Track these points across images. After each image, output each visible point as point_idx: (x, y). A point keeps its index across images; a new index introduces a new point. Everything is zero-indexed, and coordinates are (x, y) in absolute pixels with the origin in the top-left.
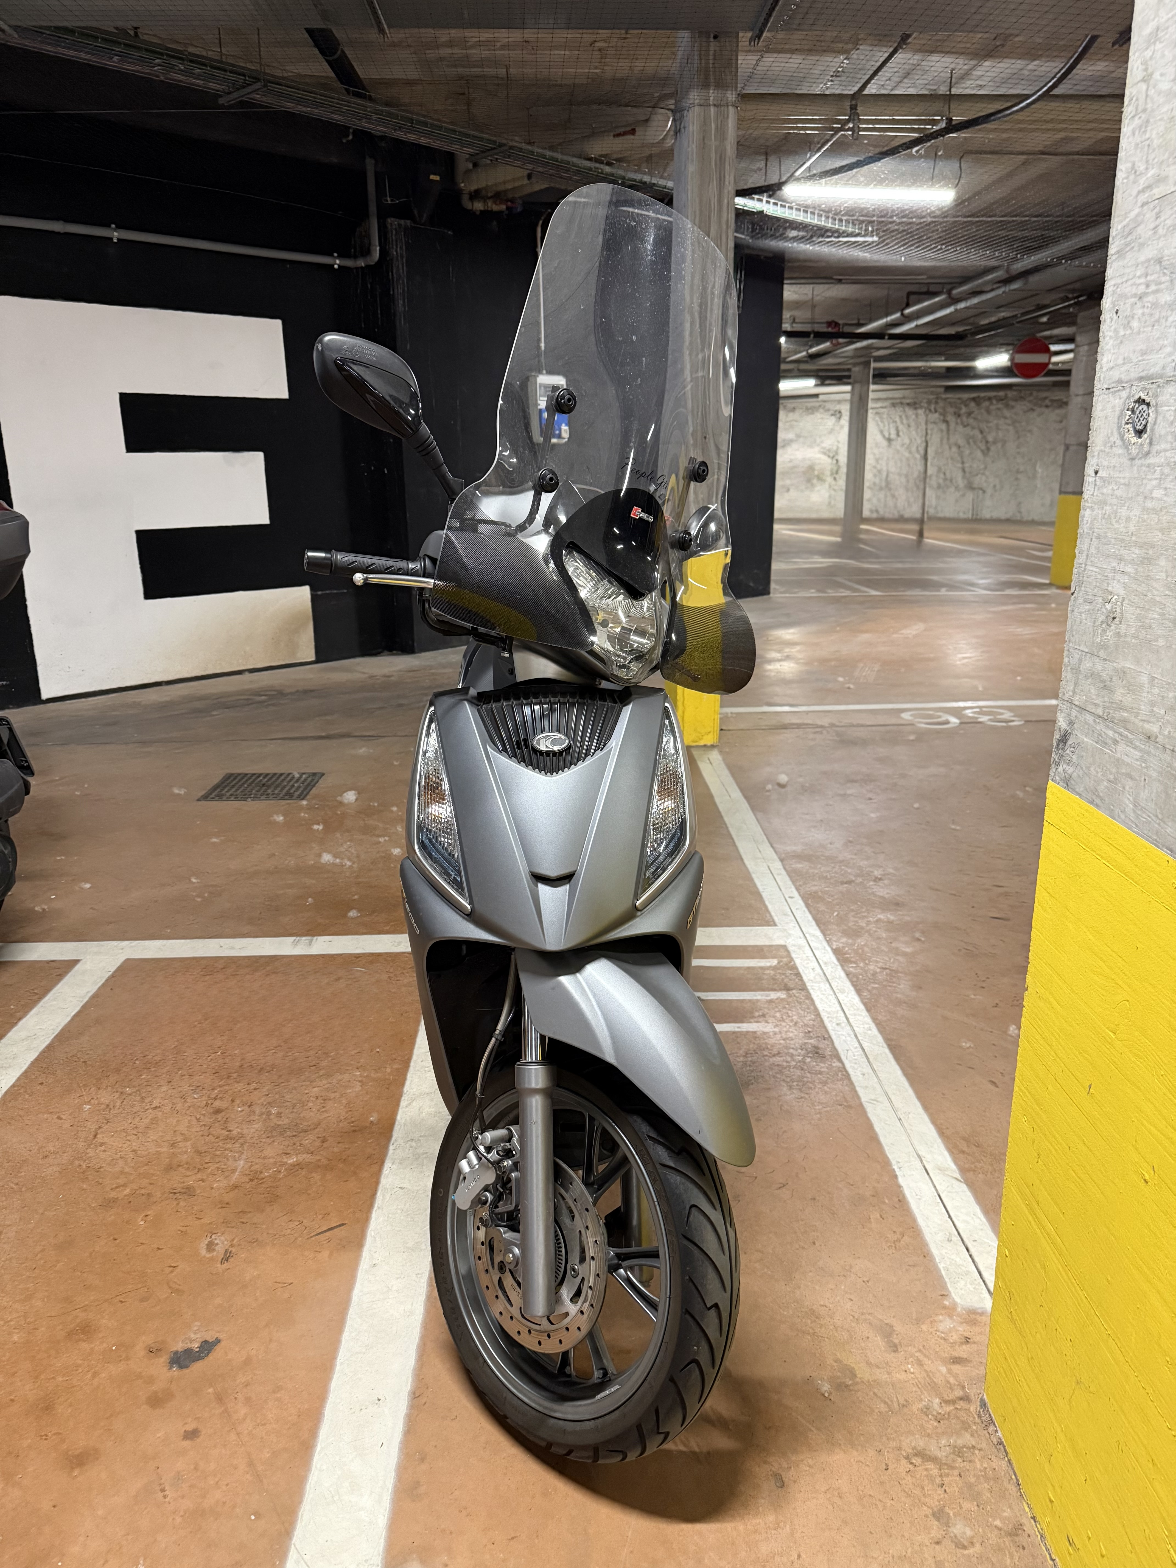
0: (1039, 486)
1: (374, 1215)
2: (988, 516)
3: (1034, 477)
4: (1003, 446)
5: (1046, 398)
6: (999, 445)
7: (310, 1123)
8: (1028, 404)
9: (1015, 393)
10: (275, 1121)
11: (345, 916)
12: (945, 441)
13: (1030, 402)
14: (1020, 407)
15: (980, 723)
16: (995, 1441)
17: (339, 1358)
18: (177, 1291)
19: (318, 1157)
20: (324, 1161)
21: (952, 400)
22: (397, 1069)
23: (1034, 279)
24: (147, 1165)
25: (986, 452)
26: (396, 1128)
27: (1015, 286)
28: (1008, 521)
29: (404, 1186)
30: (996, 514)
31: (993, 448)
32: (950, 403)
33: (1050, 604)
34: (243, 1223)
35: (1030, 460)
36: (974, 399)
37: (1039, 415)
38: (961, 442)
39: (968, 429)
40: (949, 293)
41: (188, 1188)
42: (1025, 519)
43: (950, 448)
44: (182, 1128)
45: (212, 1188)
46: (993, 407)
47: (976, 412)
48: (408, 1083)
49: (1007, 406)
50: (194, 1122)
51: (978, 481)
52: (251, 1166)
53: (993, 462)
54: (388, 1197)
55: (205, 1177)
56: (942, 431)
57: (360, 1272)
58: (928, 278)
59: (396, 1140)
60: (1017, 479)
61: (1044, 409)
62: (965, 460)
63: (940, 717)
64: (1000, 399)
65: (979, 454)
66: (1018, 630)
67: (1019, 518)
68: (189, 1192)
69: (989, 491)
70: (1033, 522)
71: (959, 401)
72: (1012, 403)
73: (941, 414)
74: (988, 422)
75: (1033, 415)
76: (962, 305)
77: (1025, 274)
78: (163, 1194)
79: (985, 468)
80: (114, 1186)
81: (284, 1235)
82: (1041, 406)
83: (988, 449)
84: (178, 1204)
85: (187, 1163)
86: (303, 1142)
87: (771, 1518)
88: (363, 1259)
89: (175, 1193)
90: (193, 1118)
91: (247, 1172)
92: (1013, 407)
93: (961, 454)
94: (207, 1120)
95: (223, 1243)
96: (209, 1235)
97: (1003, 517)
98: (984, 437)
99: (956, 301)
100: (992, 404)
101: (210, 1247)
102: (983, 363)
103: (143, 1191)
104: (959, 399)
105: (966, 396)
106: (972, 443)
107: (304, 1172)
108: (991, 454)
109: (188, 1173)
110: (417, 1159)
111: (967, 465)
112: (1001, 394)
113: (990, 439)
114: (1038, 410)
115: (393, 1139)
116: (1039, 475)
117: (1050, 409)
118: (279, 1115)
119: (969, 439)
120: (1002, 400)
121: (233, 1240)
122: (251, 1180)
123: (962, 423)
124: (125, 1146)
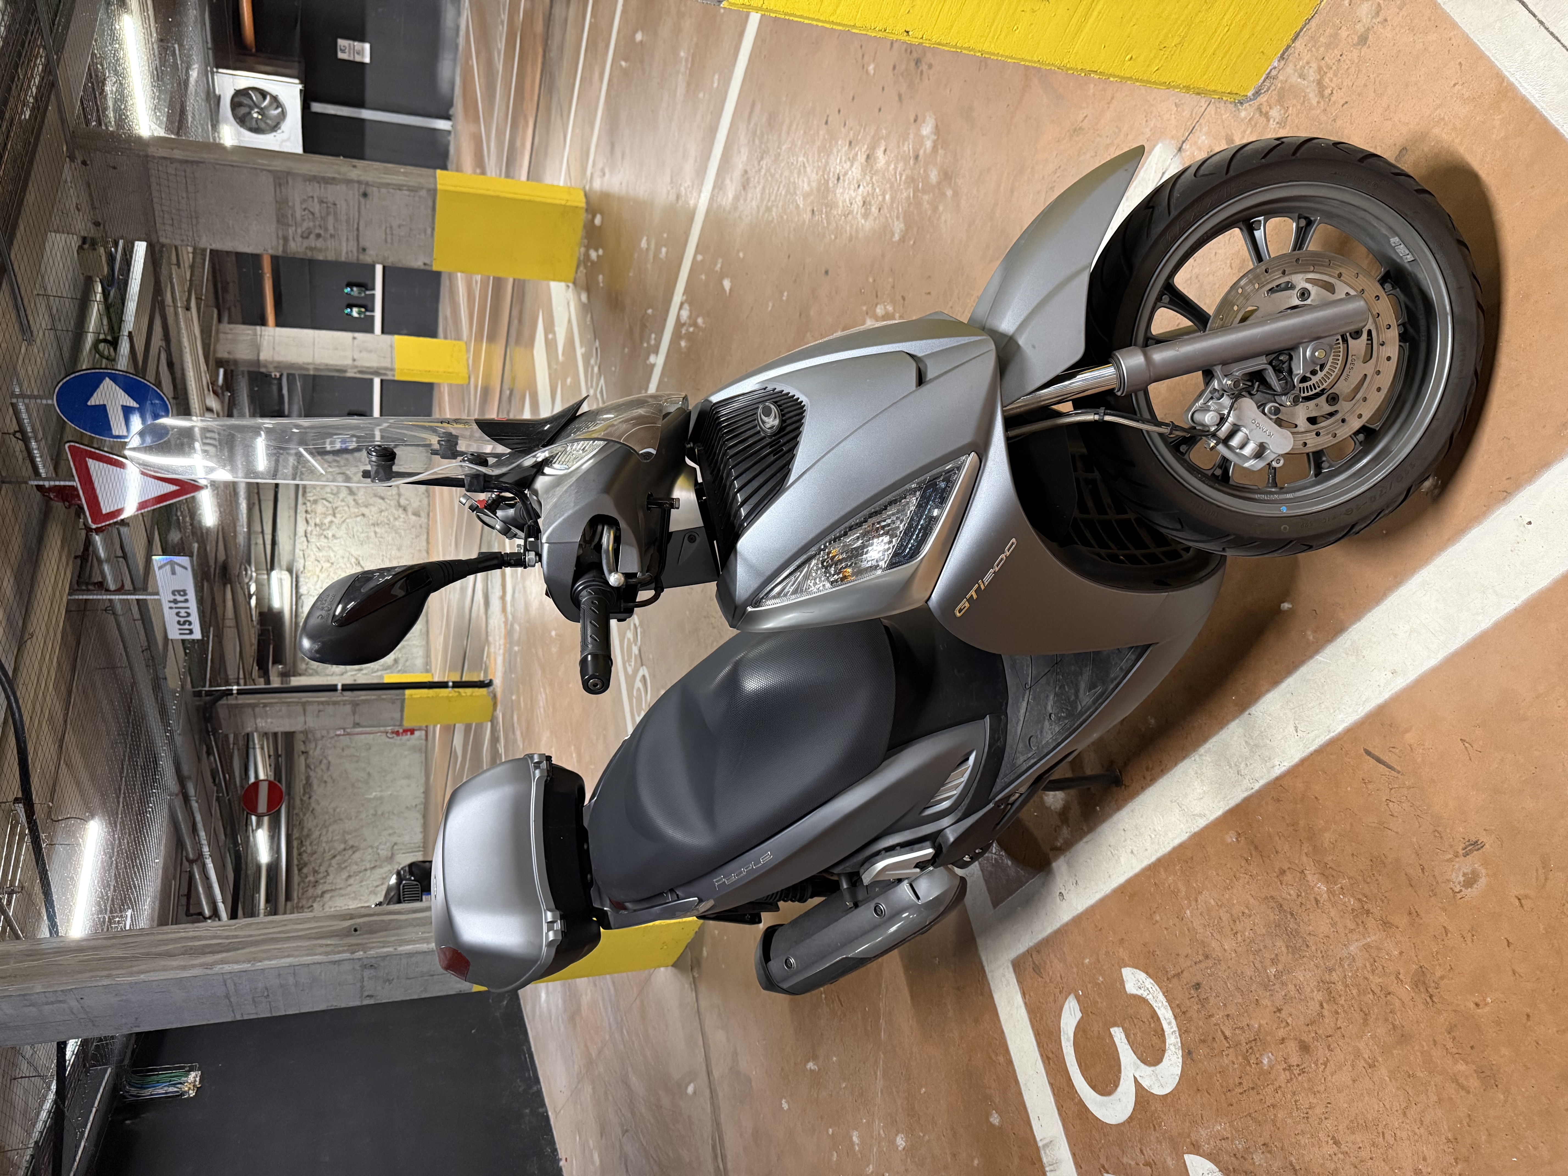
0: (389, 793)
1: (1340, 728)
2: (420, 836)
3: (381, 798)
4: (349, 833)
5: (301, 800)
6: (348, 837)
7: (1269, 912)
8: (307, 815)
9: (295, 830)
10: (1285, 958)
11: (1000, 1128)
12: (343, 892)
13: (304, 815)
14: (309, 823)
15: (640, 651)
16: (1283, 63)
17: (1513, 607)
18: (1545, 865)
19: (1304, 858)
20: (1306, 847)
21: (301, 891)
22: (1166, 870)
23: (186, 769)
24: (1414, 1076)
25: (354, 849)
26: (1232, 803)
27: (191, 791)
28: (425, 816)
29: (1292, 729)
30: (418, 829)
31: (351, 843)
32: (303, 894)
33: (512, 701)
34: (1423, 869)
35: (363, 805)
36: (300, 870)
37: (319, 804)
38: (344, 875)
39: (331, 870)
40: (191, 862)
41: (1416, 985)
42: (423, 800)
43: (350, 885)
44: (1344, 1077)
45: (1401, 953)
46: (309, 850)
47: (313, 865)
48: (1177, 842)
49: (308, 836)
50: (1331, 1066)
51: (384, 853)
52: (1351, 931)
53: (365, 840)
54: (1312, 735)
55: (1393, 977)
56: (332, 897)
57: (1409, 681)
58: (175, 879)
59: (1247, 790)
60: (383, 814)
61: (313, 800)
62: (363, 868)
63: (639, 689)
64: (301, 844)
65: (357, 856)
66: (541, 704)
67: (422, 806)
68: (1420, 980)
69: (394, 839)
70: (427, 793)
71: (302, 884)
72: (305, 832)
73: (314, 901)
74: (324, 852)
75: (318, 809)
76: (206, 849)
77: (181, 780)
78: (1439, 1012)
79: (372, 847)
80: (1463, 1093)
81: (1413, 805)
82: (310, 803)
83: (352, 847)
84: (1442, 978)
85: (1387, 1020)
86: (1294, 897)
87: (1436, 131)
88: (1393, 691)
89: (1431, 997)
90: (1327, 1072)
91: (1361, 929)
92: (310, 830)
93: (356, 874)
94: (1321, 1052)
95: (1460, 869)
96: (1459, 896)
97: (421, 821)
98: (339, 853)
99: (200, 856)
100: (305, 851)
101: (1470, 881)
102: (264, 856)
103: (1450, 1045)
104: (299, 884)
105: (296, 879)
106: (346, 864)
107: (1329, 858)
108: (356, 844)
109: (1397, 1003)
110: (1257, 746)
111: (368, 866)
112: (295, 844)
113: (342, 846)
114: (313, 805)
115: (1246, 794)
116: (378, 794)
117: (313, 794)
118: (1274, 961)
119: (341, 869)
120: (302, 842)
121: (1450, 860)
122: (1368, 912)
123: (325, 877)
124: (1404, 1135)
